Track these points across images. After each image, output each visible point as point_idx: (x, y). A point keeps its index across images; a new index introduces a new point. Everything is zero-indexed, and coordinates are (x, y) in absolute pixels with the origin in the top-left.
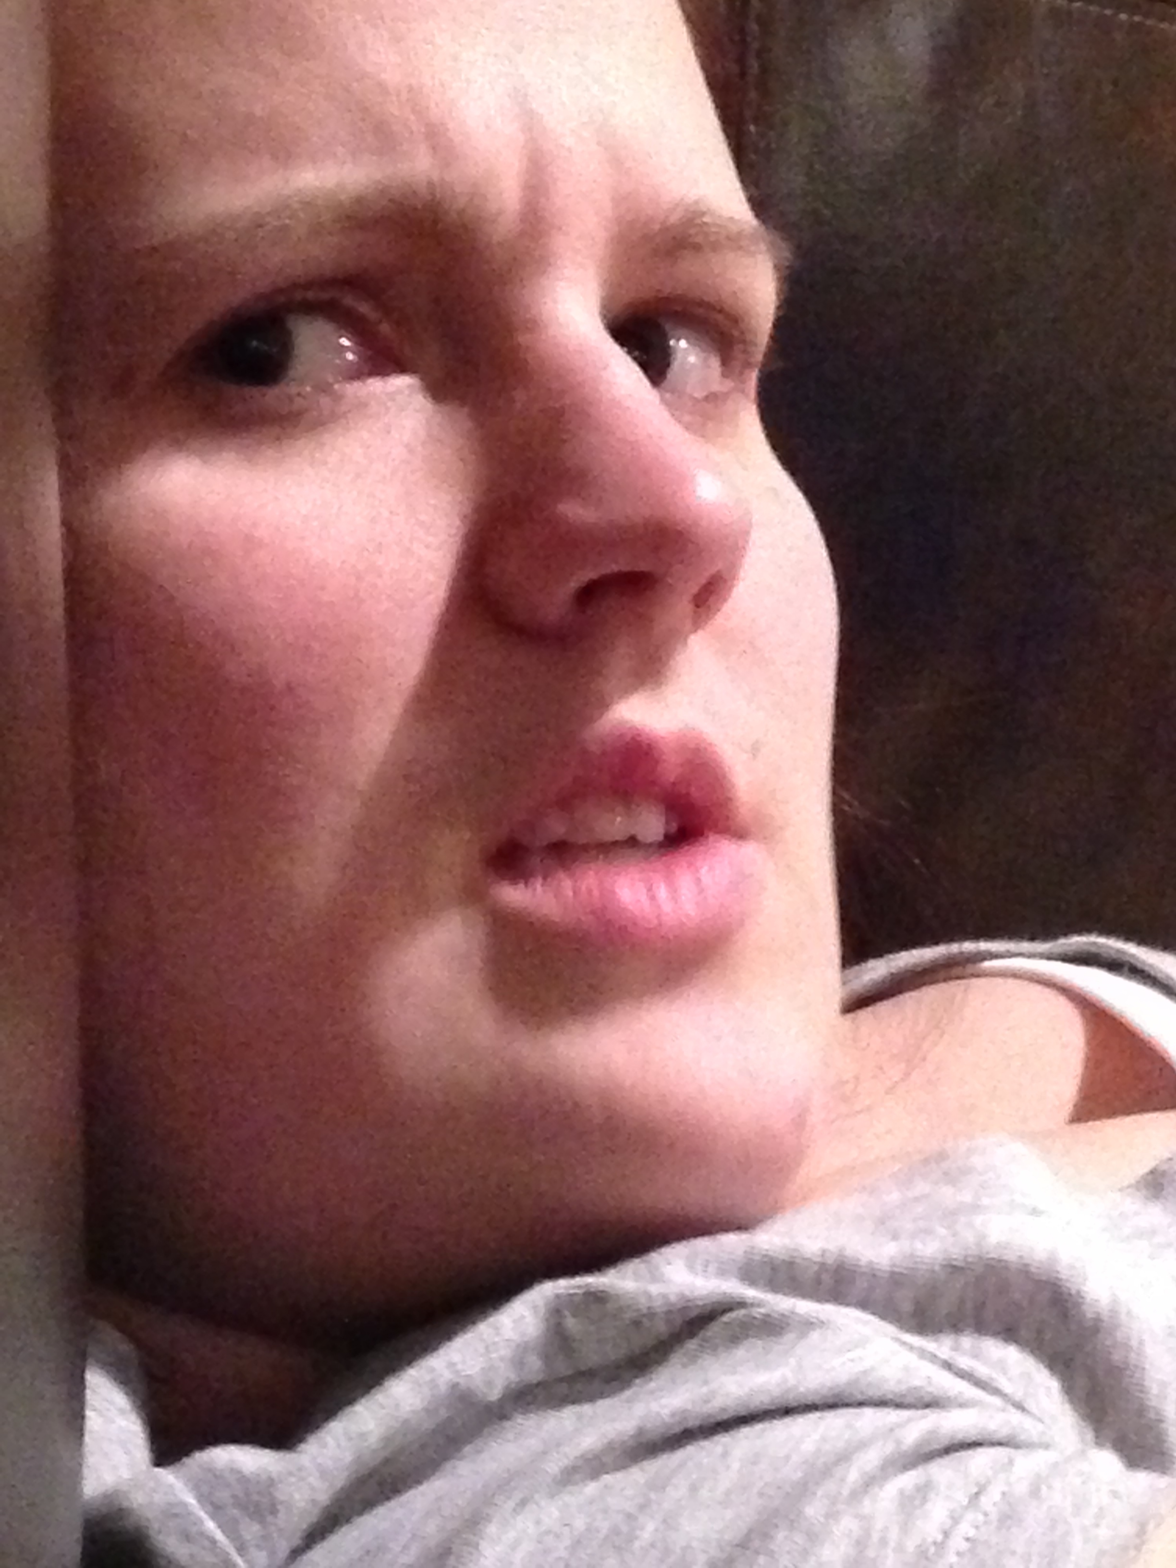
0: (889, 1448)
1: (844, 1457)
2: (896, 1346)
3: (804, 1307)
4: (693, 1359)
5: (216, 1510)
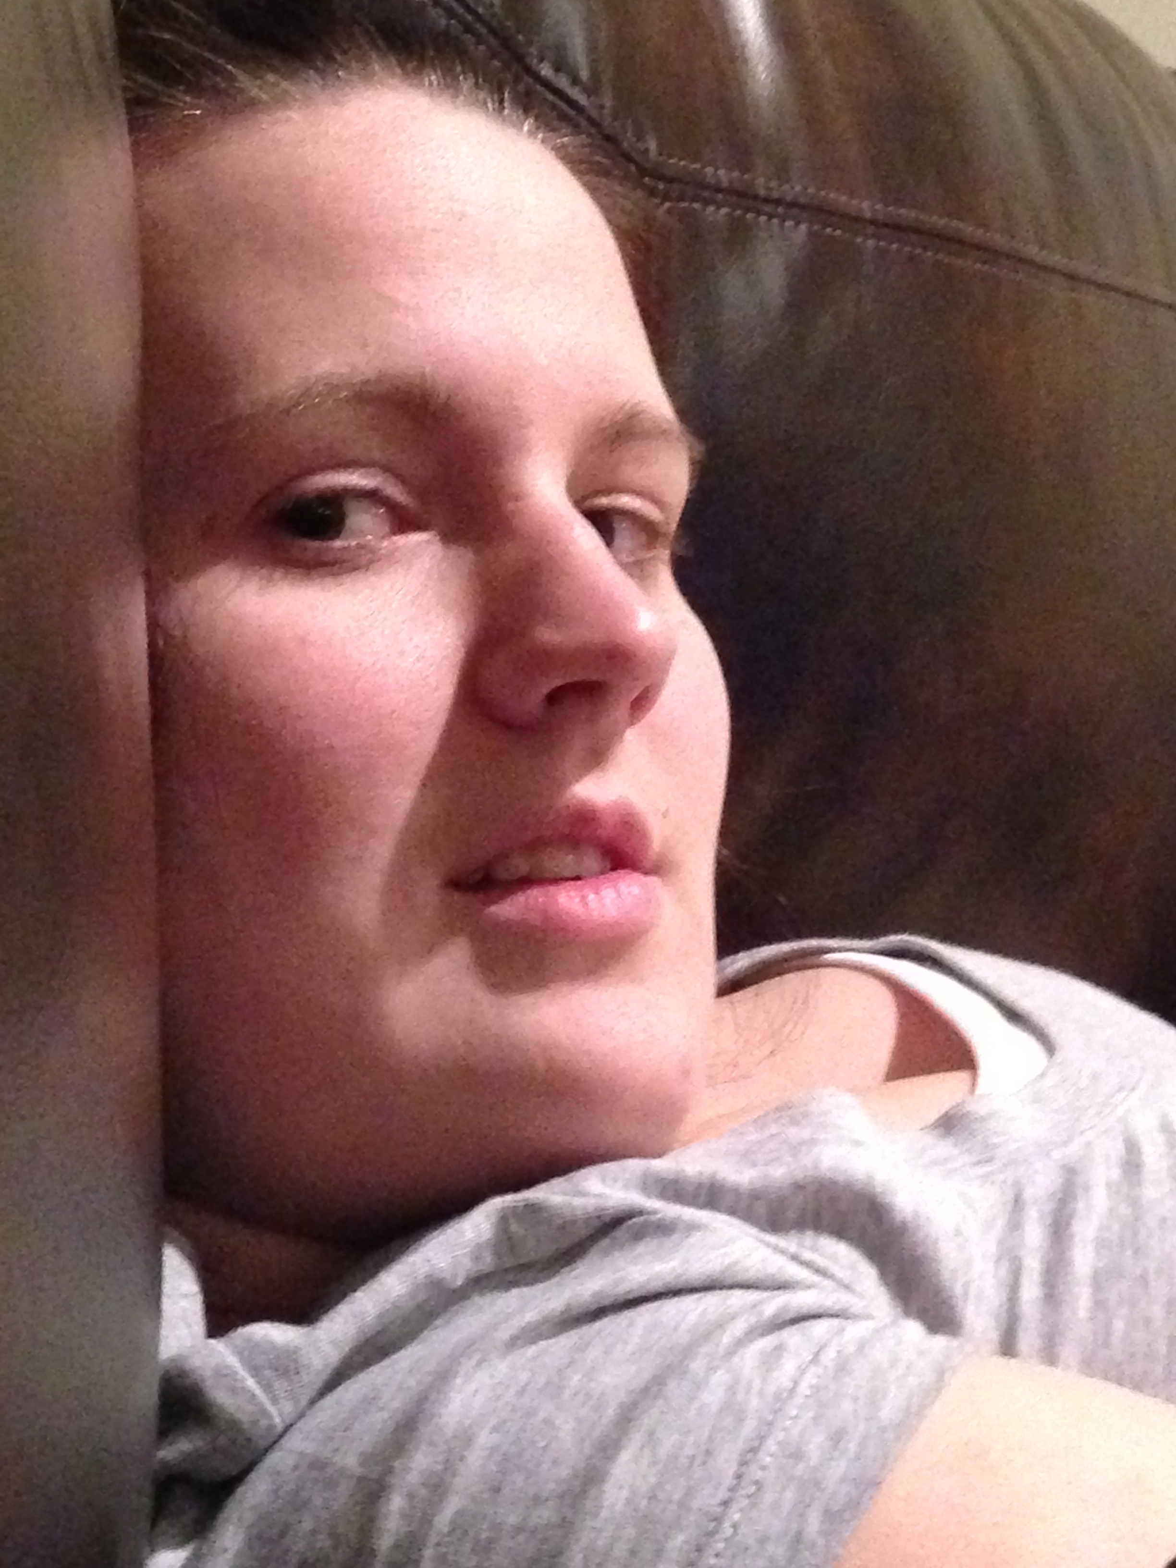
0: (753, 1320)
1: (720, 1325)
2: (757, 1244)
3: (689, 1213)
4: (606, 1253)
5: (255, 1371)
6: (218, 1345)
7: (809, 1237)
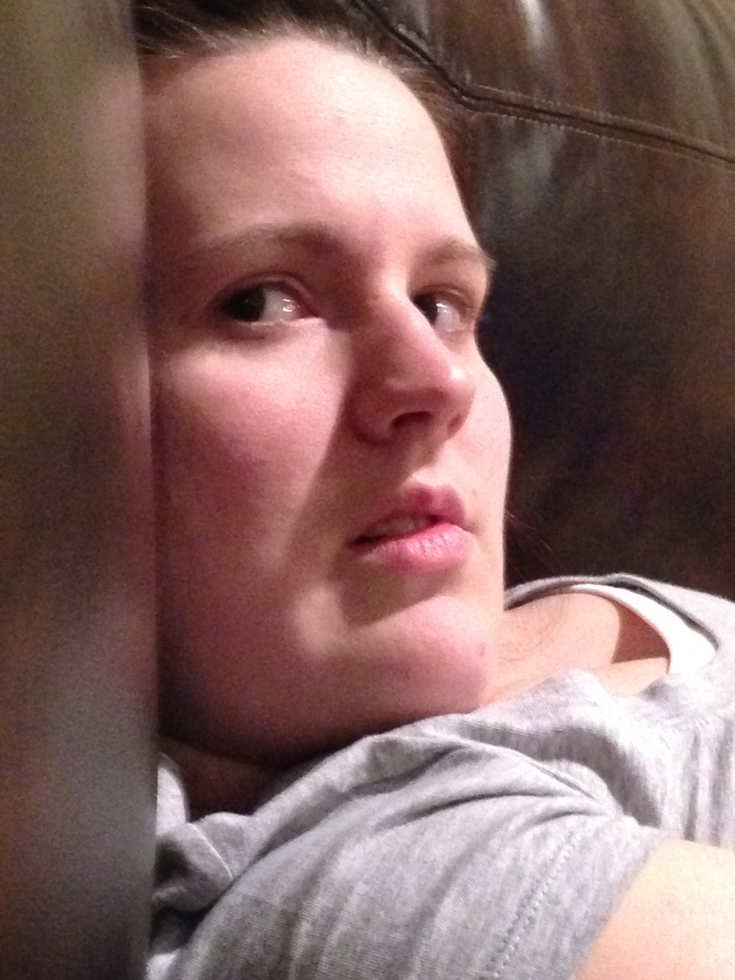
6: (194, 827)
7: (564, 764)
